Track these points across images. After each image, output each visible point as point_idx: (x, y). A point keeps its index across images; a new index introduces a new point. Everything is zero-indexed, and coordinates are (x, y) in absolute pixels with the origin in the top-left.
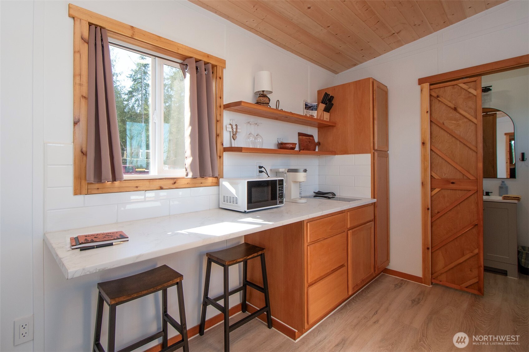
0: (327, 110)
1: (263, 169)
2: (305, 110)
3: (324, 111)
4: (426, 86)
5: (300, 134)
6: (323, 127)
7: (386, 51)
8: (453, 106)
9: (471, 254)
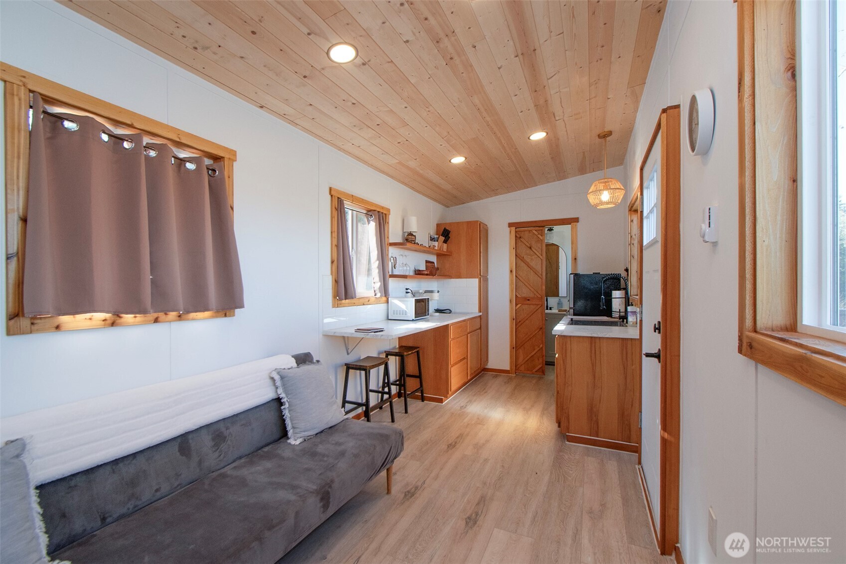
0: (445, 242)
1: (409, 291)
2: (430, 242)
3: (443, 242)
4: (513, 229)
5: (427, 262)
6: (439, 255)
7: (487, 197)
8: (529, 246)
9: (538, 349)
